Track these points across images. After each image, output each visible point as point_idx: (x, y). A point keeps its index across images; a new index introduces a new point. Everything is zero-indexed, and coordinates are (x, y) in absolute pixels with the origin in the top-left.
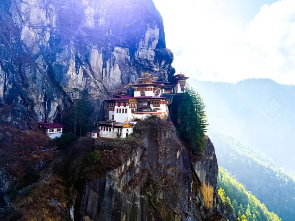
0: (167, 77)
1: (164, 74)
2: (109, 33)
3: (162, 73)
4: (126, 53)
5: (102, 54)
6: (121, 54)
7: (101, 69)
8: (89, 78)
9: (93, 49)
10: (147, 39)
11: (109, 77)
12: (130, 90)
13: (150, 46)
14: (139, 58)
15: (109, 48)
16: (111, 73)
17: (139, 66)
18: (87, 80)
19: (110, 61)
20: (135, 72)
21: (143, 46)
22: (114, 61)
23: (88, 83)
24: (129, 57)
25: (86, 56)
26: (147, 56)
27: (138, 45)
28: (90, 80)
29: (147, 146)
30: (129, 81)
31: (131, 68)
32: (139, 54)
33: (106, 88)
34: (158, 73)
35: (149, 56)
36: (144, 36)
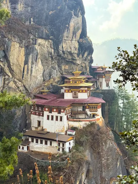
0: (88, 70)
1: (86, 67)
2: (30, 23)
3: (83, 65)
4: (49, 46)
5: (23, 49)
6: (44, 47)
7: (22, 66)
8: (7, 77)
9: (13, 43)
10: (71, 29)
11: (31, 75)
12: (51, 87)
13: (74, 37)
14: (63, 51)
15: (31, 40)
16: (34, 70)
17: (62, 59)
18: (4, 79)
19: (33, 56)
20: (57, 66)
21: (67, 37)
22: (37, 56)
23: (6, 83)
24: (53, 51)
25: (4, 51)
26: (71, 48)
27: (63, 36)
28: (8, 79)
29: (90, 160)
30: (50, 77)
31: (53, 62)
32: (64, 46)
33: (27, 87)
34: (79, 66)
35: (73, 49)
36: (69, 25)
